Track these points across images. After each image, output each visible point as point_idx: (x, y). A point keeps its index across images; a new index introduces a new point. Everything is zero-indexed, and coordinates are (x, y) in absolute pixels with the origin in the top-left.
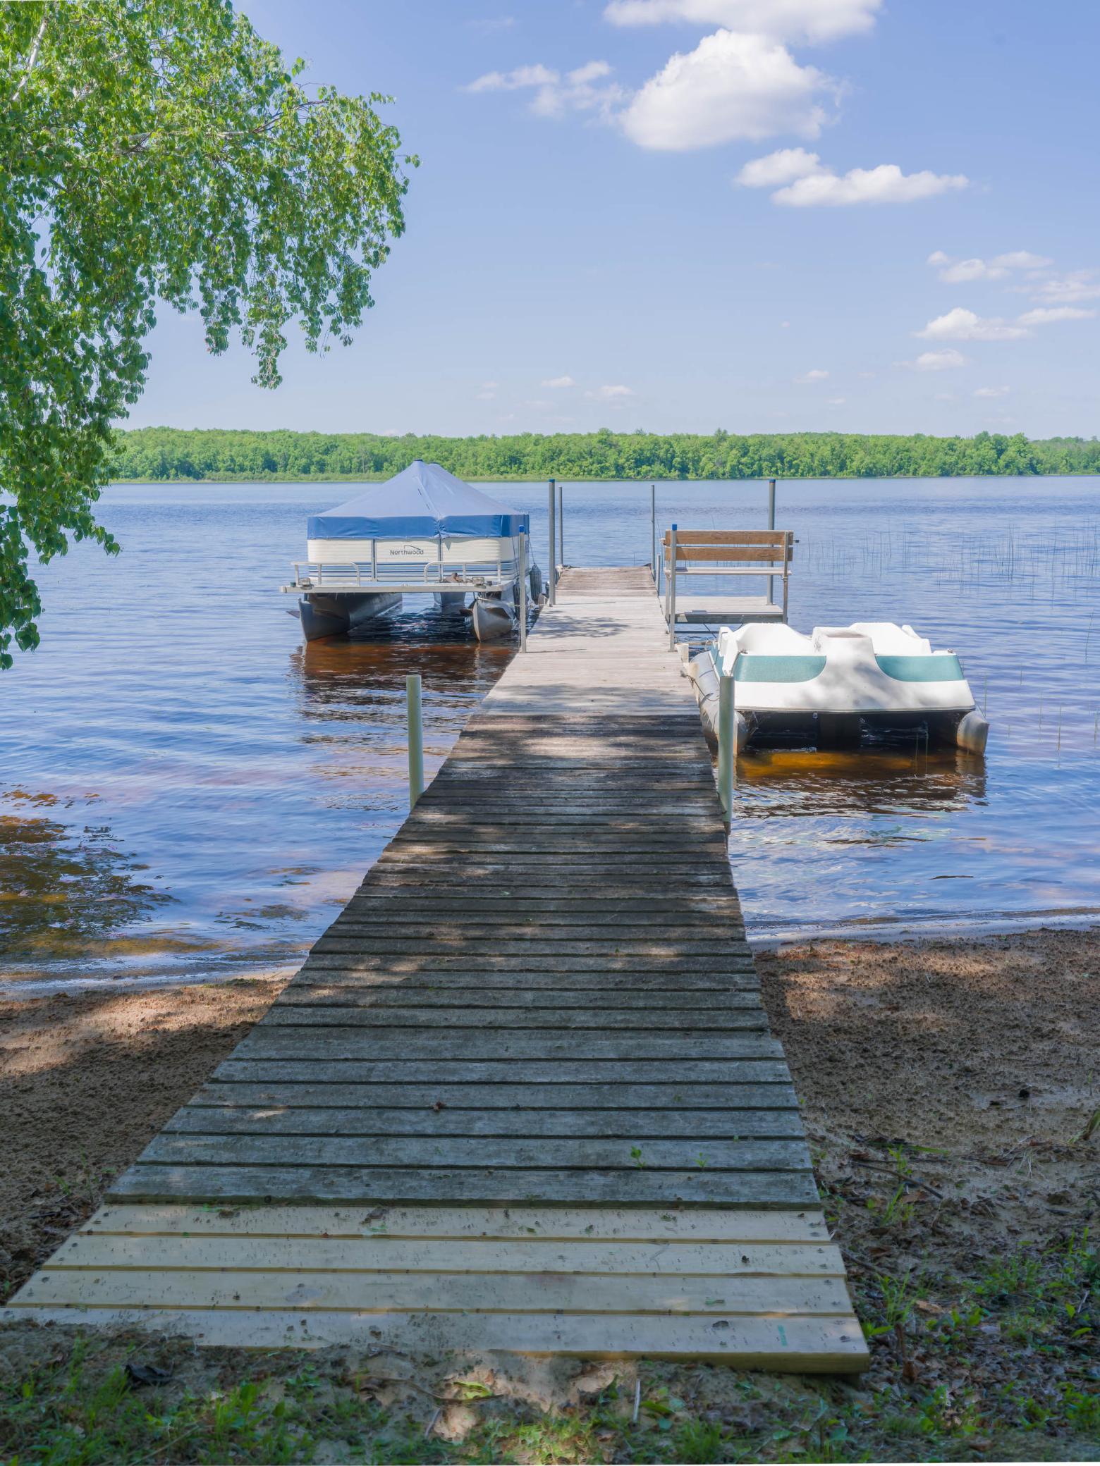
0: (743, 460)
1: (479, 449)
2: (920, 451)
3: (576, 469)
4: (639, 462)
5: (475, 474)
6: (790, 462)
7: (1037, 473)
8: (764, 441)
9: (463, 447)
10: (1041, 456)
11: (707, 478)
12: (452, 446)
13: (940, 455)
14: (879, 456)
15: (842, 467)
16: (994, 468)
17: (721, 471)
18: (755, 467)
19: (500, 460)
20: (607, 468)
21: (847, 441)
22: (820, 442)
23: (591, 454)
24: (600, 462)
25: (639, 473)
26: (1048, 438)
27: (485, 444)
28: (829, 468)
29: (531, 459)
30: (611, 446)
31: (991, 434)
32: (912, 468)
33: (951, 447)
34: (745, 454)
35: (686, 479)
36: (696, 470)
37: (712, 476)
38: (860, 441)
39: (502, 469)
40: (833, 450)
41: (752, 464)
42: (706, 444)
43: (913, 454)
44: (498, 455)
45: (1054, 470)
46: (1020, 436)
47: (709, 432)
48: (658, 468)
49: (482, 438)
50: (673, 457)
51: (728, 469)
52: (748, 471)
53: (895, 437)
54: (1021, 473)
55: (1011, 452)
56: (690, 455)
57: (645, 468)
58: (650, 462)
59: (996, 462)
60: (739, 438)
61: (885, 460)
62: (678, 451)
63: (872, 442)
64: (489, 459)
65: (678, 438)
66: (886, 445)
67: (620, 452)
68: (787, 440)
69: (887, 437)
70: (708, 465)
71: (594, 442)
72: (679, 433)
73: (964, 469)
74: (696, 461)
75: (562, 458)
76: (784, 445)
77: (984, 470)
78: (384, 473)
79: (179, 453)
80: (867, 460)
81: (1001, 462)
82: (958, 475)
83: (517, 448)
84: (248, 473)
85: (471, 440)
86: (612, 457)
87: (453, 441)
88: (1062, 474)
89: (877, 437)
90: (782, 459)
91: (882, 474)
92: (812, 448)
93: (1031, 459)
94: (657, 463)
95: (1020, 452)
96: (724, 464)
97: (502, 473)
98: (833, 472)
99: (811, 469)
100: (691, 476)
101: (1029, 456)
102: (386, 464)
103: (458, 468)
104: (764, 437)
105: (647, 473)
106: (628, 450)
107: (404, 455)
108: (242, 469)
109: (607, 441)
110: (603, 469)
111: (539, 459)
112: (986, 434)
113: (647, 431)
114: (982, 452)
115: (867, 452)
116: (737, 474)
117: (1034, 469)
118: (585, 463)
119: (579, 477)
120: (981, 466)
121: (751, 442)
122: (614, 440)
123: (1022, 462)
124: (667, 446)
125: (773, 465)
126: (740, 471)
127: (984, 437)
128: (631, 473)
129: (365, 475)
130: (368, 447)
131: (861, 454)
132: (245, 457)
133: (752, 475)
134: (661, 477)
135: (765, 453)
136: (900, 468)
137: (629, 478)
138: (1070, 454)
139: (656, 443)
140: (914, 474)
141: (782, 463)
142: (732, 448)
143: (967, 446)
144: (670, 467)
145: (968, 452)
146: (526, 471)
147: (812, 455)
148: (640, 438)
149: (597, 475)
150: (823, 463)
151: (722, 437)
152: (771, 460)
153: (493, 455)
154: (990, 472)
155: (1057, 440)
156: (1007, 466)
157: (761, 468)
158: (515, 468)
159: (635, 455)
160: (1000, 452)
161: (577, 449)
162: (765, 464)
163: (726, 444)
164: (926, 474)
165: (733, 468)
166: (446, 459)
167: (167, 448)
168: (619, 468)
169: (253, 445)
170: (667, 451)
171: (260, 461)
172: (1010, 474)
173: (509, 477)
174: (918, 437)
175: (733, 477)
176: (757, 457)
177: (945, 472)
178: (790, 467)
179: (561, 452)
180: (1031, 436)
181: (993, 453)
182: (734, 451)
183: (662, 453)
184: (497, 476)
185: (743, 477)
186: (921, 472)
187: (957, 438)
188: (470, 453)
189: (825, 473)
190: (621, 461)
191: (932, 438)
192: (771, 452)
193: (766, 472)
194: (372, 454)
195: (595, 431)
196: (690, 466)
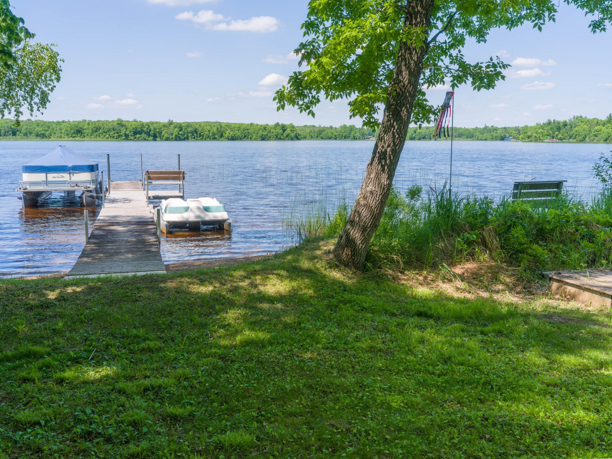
0: (180, 133)
1: (62, 126)
2: (253, 130)
3: (107, 136)
4: (135, 133)
5: (61, 137)
6: (200, 134)
7: (298, 139)
8: (189, 125)
9: (55, 125)
10: (300, 132)
11: (165, 140)
12: (50, 125)
13: (261, 131)
14: (236, 132)
15: (222, 136)
16: (282, 137)
17: (171, 137)
18: (185, 136)
19: (72, 131)
20: (121, 136)
21: (223, 125)
22: (212, 125)
23: (114, 130)
24: (118, 133)
25: (135, 138)
26: (303, 125)
27: (65, 124)
28: (216, 136)
29: (87, 131)
30: (122, 126)
31: (280, 123)
32: (249, 137)
33: (265, 128)
34: (181, 130)
35: (156, 140)
36: (160, 137)
37: (167, 139)
38: (228, 125)
39: (74, 135)
40: (218, 129)
41: (184, 134)
42: (164, 126)
43: (250, 131)
44: (71, 129)
45: (305, 138)
46: (291, 124)
48: (143, 135)
49: (63, 122)
50: (150, 131)
51: (174, 136)
52: (183, 137)
53: (242, 124)
54: (292, 139)
55: (288, 131)
56: (157, 130)
57: (138, 136)
58: (140, 133)
59: (282, 134)
60: (178, 124)
61: (239, 134)
62: (152, 129)
63: (233, 126)
64: (67, 131)
65: (152, 123)
66: (239, 127)
67: (127, 128)
68: (198, 124)
69: (239, 124)
70: (165, 135)
71: (115, 124)
72: (152, 121)
73: (270, 137)
74: (160, 133)
75: (101, 131)
76: (197, 126)
77: (278, 138)
78: (17, 137)
80: (232, 133)
81: (285, 135)
82: (268, 140)
83: (80, 126)
85: (58, 122)
86: (123, 131)
87: (50, 123)
88: (308, 140)
89: (236, 124)
90: (196, 133)
91: (238, 139)
92: (209, 128)
93: (296, 134)
94: (143, 133)
95: (291, 131)
96: (172, 134)
97: (73, 137)
98: (218, 138)
99: (209, 137)
100: (158, 139)
101: (295, 132)
102: (18, 133)
103: (53, 134)
104: (189, 123)
105: (139, 138)
106: (130, 128)
107: (26, 129)
109: (121, 124)
110: (119, 136)
111: (90, 131)
112: (278, 123)
113: (138, 120)
114: (277, 130)
115: (232, 130)
116: (178, 138)
117: (297, 138)
118: (111, 133)
119: (109, 139)
120: (277, 136)
121: (183, 125)
122: (124, 123)
123: (293, 135)
124: (147, 126)
125: (193, 135)
126: (179, 137)
127: (277, 125)
128: (132, 138)
129: (8, 137)
130: (9, 124)
131: (229, 131)
133: (184, 139)
134: (145, 140)
135: (189, 130)
136: (245, 137)
137: (131, 140)
138: (311, 132)
139: (142, 125)
140: (251, 139)
141: (197, 134)
142: (175, 127)
143: (271, 128)
144: (149, 135)
145: (272, 130)
146: (84, 136)
147: (209, 131)
148: (135, 123)
149: (117, 138)
150: (214, 134)
151: (171, 123)
152: (192, 133)
153: (69, 129)
154: (280, 139)
155: (306, 126)
156: (287, 136)
157: (188, 136)
158: (79, 135)
159: (133, 130)
160: (284, 131)
161: (108, 127)
162: (189, 135)
163: (172, 126)
164: (256, 139)
165: (176, 136)
166: (47, 131)
168: (127, 136)
170: (147, 128)
172: (288, 140)
173: (77, 139)
174: (252, 124)
175: (176, 140)
176: (186, 132)
177: (263, 139)
178: (200, 136)
179: (100, 128)
180: (296, 124)
181: (281, 131)
182: (176, 129)
183: (145, 129)
184: (71, 138)
185: (180, 140)
186: (253, 138)
187: (267, 125)
188: (58, 128)
189: (215, 139)
190: (127, 132)
191: (257, 125)
192: (192, 129)
193: (190, 138)
194: (11, 128)
195: (115, 119)
196: (158, 135)
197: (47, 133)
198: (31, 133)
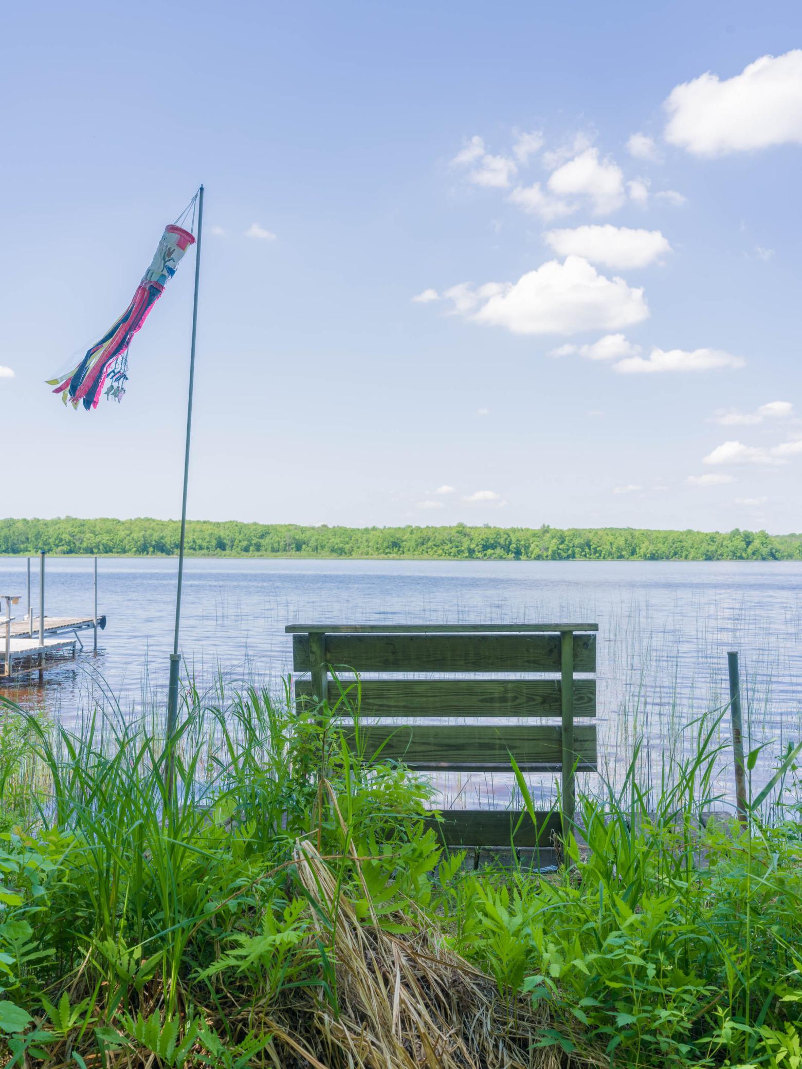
0: (561, 547)
1: (371, 536)
2: (690, 542)
3: (440, 552)
4: (485, 547)
5: (367, 554)
6: (595, 549)
7: (776, 559)
8: (576, 533)
9: (359, 535)
10: (779, 547)
11: (535, 559)
12: (352, 534)
13: (704, 545)
14: (660, 545)
15: (633, 552)
16: (744, 555)
17: (545, 554)
18: (570, 552)
19: (385, 544)
20: (462, 551)
21: (637, 534)
22: (617, 534)
23: (451, 541)
24: (457, 547)
25: (485, 555)
26: (787, 533)
27: (374, 532)
28: (623, 553)
29: (408, 544)
30: (465, 535)
31: (741, 530)
32: (684, 554)
33: (712, 539)
34: (562, 543)
35: (519, 559)
36: (527, 553)
37: (538, 557)
38: (647, 534)
39: (387, 551)
40: (626, 540)
41: (568, 550)
42: (534, 535)
43: (684, 544)
44: (384, 541)
45: (790, 557)
46: (763, 532)
47: (536, 526)
48: (499, 551)
49: (374, 529)
50: (510, 544)
51: (550, 553)
52: (565, 555)
53: (671, 532)
54: (764, 559)
55: (756, 544)
56: (522, 542)
57: (490, 551)
58: (493, 547)
59: (745, 550)
60: (558, 531)
61: (663, 548)
62: (514, 540)
63: (655, 535)
64: (377, 544)
65: (514, 530)
66: (665, 537)
67: (472, 539)
68: (593, 532)
69: (666, 532)
70: (535, 550)
71: (453, 532)
72: (515, 527)
73: (722, 555)
74: (527, 547)
75: (430, 544)
76: (591, 536)
77: (737, 556)
78: (303, 553)
79: (156, 536)
80: (651, 548)
81: (750, 551)
82: (718, 559)
83: (398, 536)
84: (205, 551)
85: (366, 530)
86: (466, 543)
87: (353, 530)
88: (796, 560)
89: (659, 532)
90: (589, 546)
91: (662, 558)
92: (611, 538)
93: (771, 549)
94: (499, 548)
95: (763, 544)
96: (547, 549)
97: (386, 554)
98: (627, 556)
99: (610, 554)
100: (523, 557)
101: (770, 546)
102: (304, 546)
103: (355, 549)
104: (576, 530)
105: (491, 555)
106: (478, 538)
107: (317, 540)
108: (201, 548)
109: (463, 531)
110: (459, 552)
111: (413, 544)
112: (737, 530)
113: (492, 525)
114: (735, 543)
115: (651, 542)
116: (556, 556)
117: (773, 556)
118: (446, 547)
119: (442, 557)
120: (734, 553)
121: (566, 534)
122: (468, 531)
123: (765, 551)
124: (505, 536)
125: (583, 550)
126: (559, 554)
127: (736, 532)
128: (480, 555)
129: (289, 553)
130: (292, 533)
131: (647, 543)
132: (203, 539)
133: (568, 558)
134: (501, 558)
135: (577, 541)
136: (675, 554)
137: (478, 558)
139: (498, 534)
140: (686, 557)
141: (590, 549)
142: (553, 537)
143: (724, 539)
144: (508, 551)
145: (725, 543)
146: (403, 552)
147: (611, 544)
148: (486, 530)
149: (455, 556)
150: (619, 549)
151: (546, 530)
152: (581, 547)
153: (380, 541)
154: (741, 558)
155: (793, 535)
156: (754, 554)
157: (574, 553)
158: (396, 550)
159: (483, 542)
160: (748, 543)
161: (441, 537)
162: (577, 550)
163: (548, 535)
164: (695, 559)
165: (554, 552)
166: (347, 543)
167: (149, 532)
168: (471, 552)
169: (210, 531)
170: (506, 539)
171: (214, 543)
172: (756, 560)
173: (391, 556)
174: (689, 532)
175: (554, 559)
176: (571, 545)
177: (709, 558)
178: (595, 553)
179: (429, 539)
180: (771, 532)
181: (743, 544)
182: (555, 540)
183: (502, 541)
184: (383, 555)
185: (561, 558)
186: (691, 556)
187: (717, 533)
188: (364, 539)
189: (621, 557)
190: (472, 546)
191: (698, 533)
192: (582, 541)
193: (578, 556)
194: (294, 539)
195: (454, 524)
196: (523, 550)
197: (347, 547)
198: (323, 547)
